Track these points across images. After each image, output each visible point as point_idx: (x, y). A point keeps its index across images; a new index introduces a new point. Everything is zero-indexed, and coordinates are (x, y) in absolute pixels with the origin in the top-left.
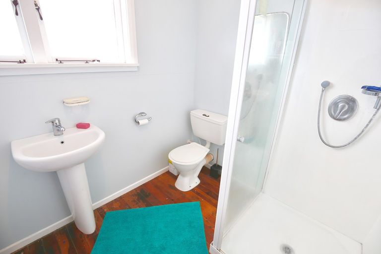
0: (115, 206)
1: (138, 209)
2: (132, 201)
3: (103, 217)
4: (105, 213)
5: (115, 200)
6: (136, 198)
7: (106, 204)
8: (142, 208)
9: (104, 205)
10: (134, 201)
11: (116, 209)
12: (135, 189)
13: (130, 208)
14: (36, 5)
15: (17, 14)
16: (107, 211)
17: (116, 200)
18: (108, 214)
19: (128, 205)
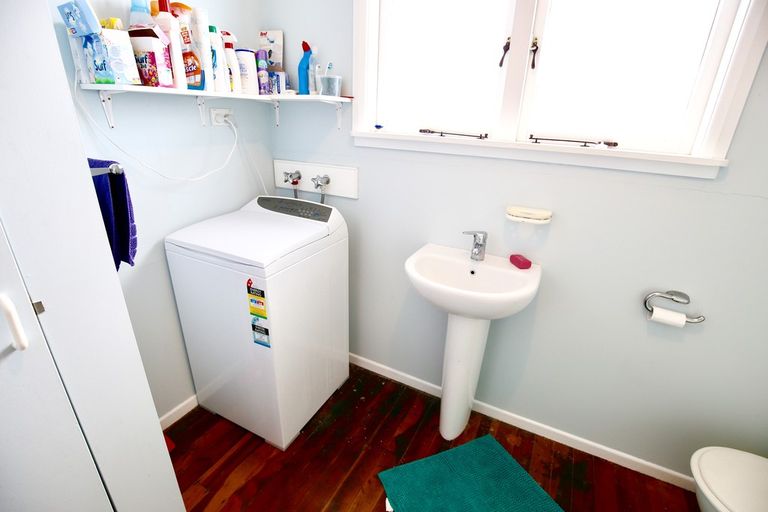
0: (512, 439)
1: (538, 486)
2: (542, 462)
3: (479, 434)
4: (487, 433)
5: (520, 430)
6: (557, 466)
7: (502, 422)
8: (544, 493)
9: (498, 421)
10: (547, 467)
11: (506, 446)
12: (571, 449)
13: (527, 469)
14: (535, 45)
15: (501, 65)
16: (492, 433)
17: (520, 433)
18: (489, 438)
19: (530, 458)
